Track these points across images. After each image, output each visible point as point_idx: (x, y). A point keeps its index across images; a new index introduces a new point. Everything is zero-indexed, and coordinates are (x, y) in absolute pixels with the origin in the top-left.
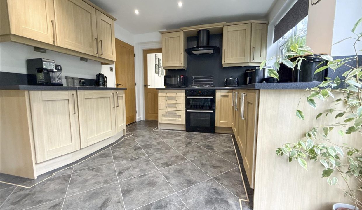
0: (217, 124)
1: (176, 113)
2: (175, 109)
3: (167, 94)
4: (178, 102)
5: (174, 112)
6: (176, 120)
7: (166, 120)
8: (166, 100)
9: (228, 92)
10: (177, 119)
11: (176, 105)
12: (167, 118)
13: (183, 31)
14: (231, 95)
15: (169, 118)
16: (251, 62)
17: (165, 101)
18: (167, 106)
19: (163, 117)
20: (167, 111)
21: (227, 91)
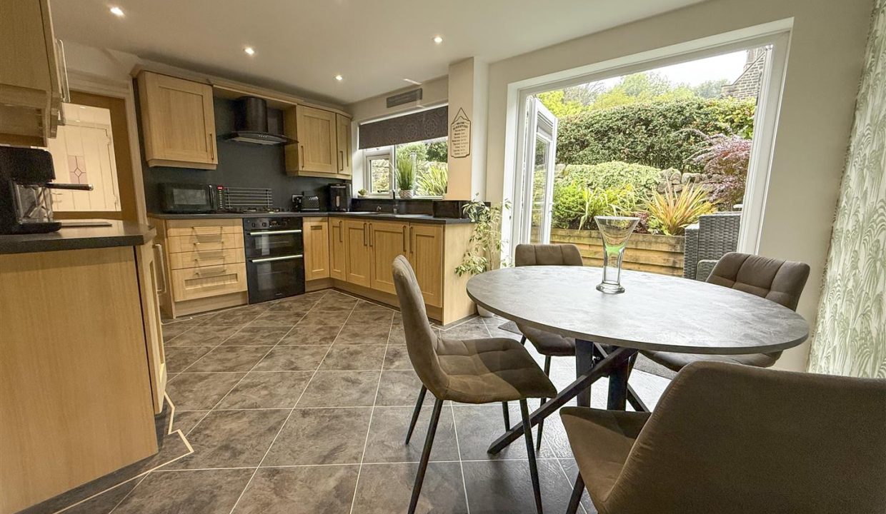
0: (309, 277)
1: (224, 271)
2: (221, 262)
3: (196, 228)
4: (227, 245)
5: (218, 268)
6: (225, 285)
7: (196, 291)
8: (195, 244)
9: (321, 221)
10: (228, 283)
11: (222, 252)
12: (199, 286)
13: (212, 85)
14: (325, 225)
15: (205, 285)
16: (340, 172)
17: (190, 247)
18: (197, 257)
19: (187, 285)
20: (201, 271)
21: (320, 219)
